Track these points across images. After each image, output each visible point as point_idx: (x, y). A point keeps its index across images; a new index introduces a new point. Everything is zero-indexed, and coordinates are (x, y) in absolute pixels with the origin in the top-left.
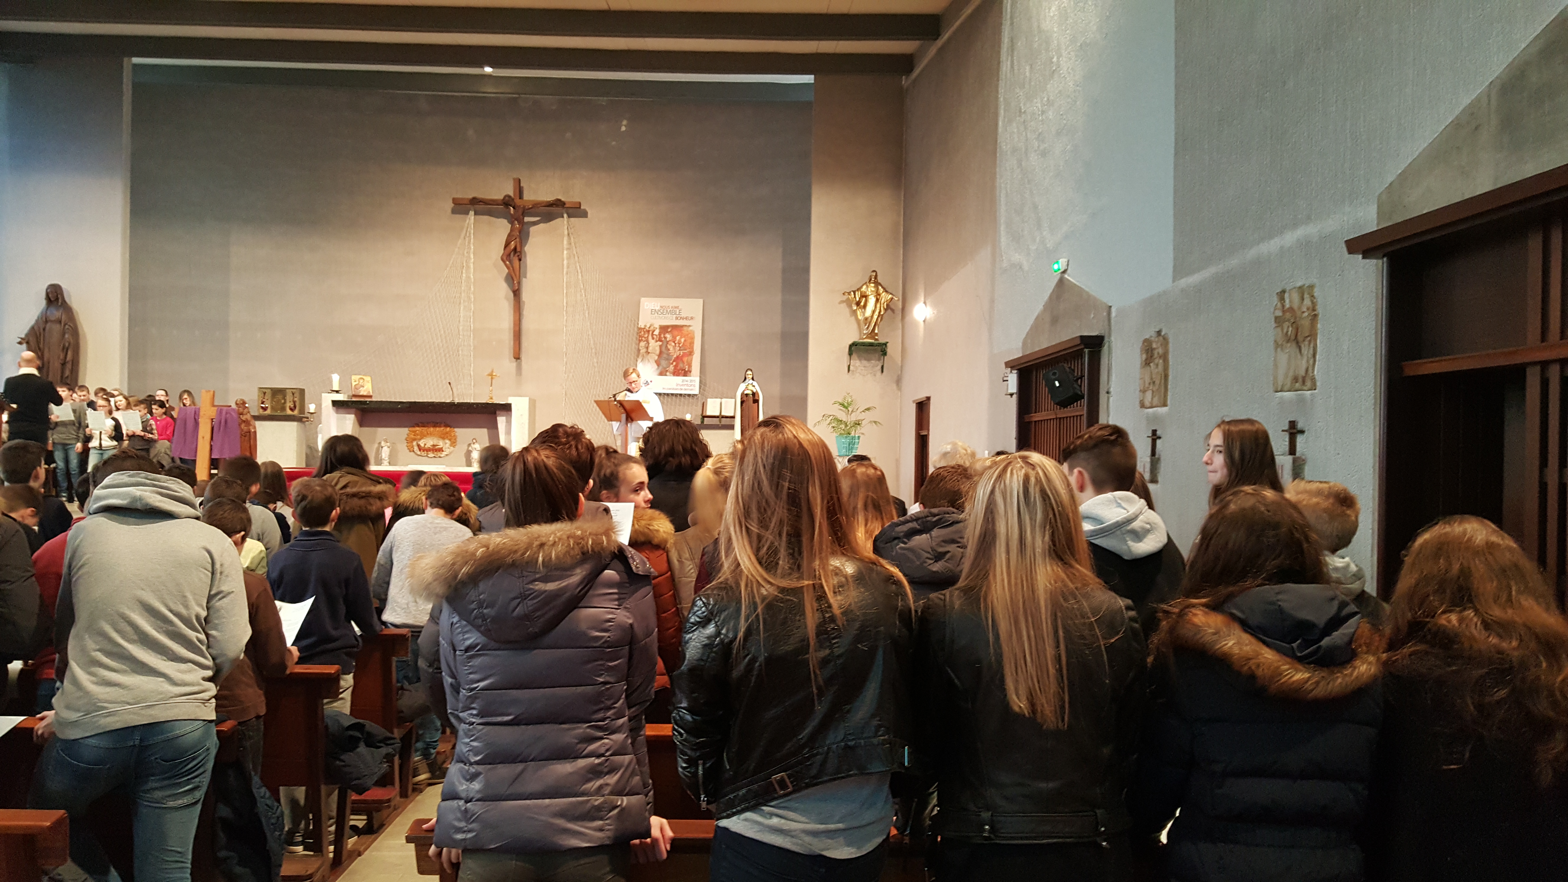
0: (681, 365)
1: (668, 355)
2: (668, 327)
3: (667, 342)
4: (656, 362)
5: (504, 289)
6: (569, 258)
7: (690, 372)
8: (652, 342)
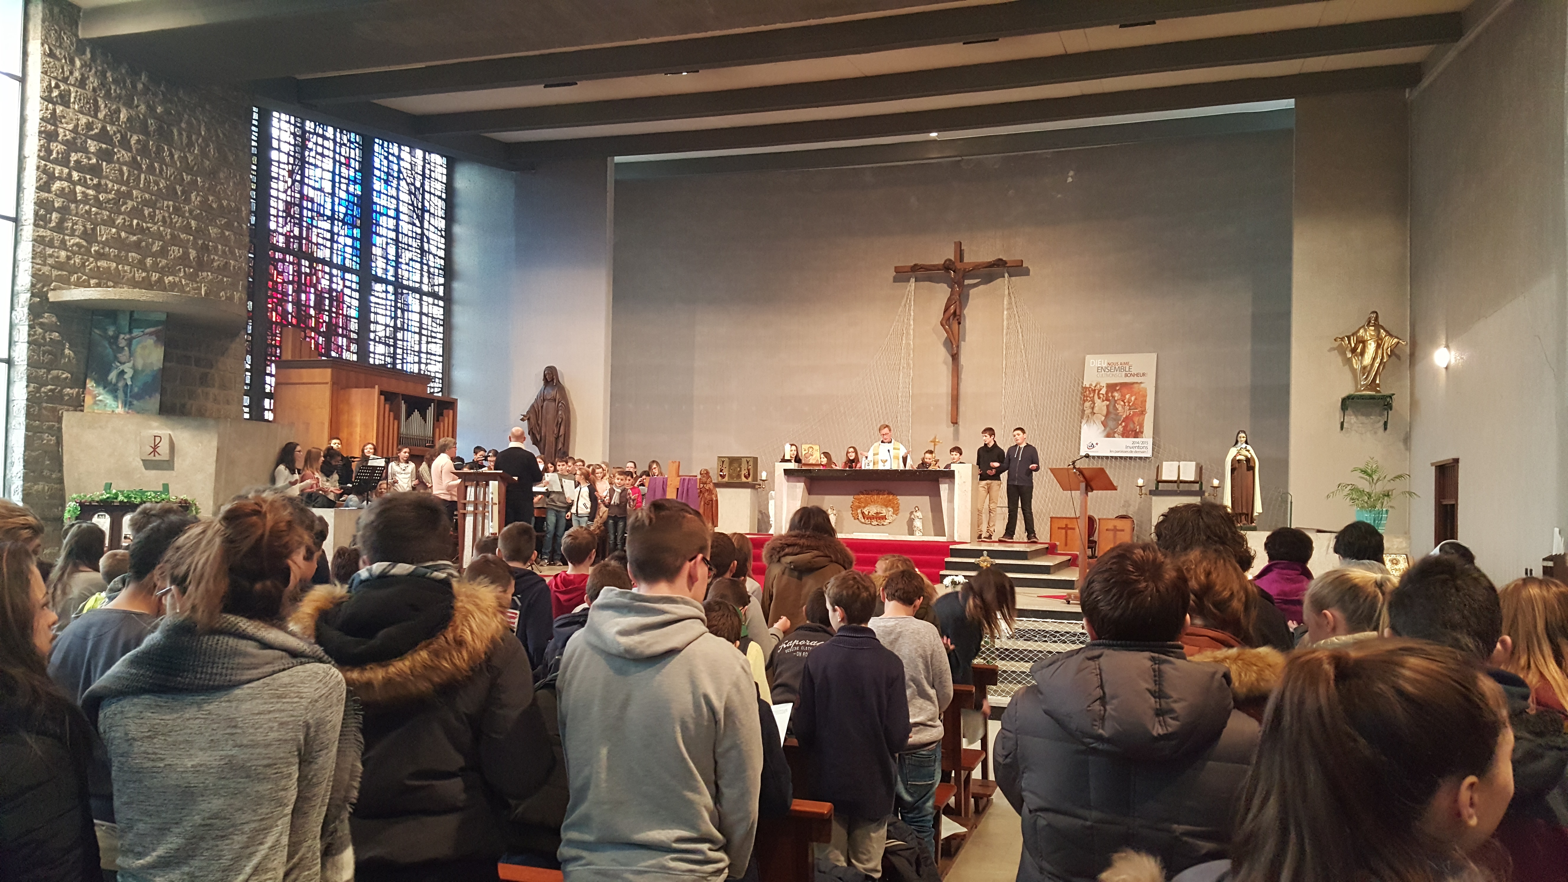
0: (1131, 426)
1: (1117, 414)
2: (1116, 385)
3: (1116, 401)
4: (1102, 423)
5: (942, 354)
6: (1009, 317)
7: (1142, 433)
8: (1098, 402)
